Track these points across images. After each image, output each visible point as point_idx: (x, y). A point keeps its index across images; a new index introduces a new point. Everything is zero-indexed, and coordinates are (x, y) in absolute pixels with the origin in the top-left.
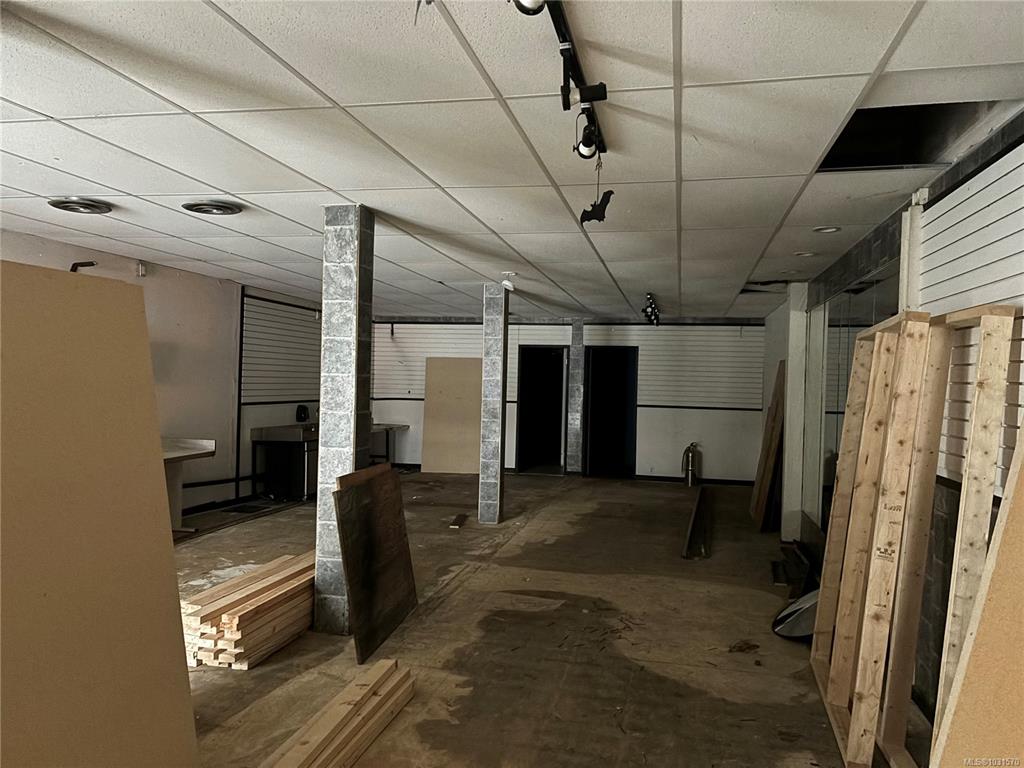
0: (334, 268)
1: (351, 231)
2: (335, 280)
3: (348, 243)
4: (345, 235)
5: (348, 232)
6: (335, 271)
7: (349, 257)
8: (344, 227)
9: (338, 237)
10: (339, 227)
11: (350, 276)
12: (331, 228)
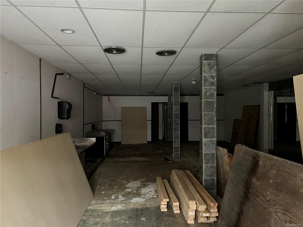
0: (207, 76)
1: (214, 63)
2: (208, 79)
3: (213, 67)
4: (211, 64)
5: (213, 63)
6: (208, 77)
7: (213, 71)
8: (211, 61)
9: (209, 65)
10: (209, 61)
11: (214, 79)
12: (206, 62)
